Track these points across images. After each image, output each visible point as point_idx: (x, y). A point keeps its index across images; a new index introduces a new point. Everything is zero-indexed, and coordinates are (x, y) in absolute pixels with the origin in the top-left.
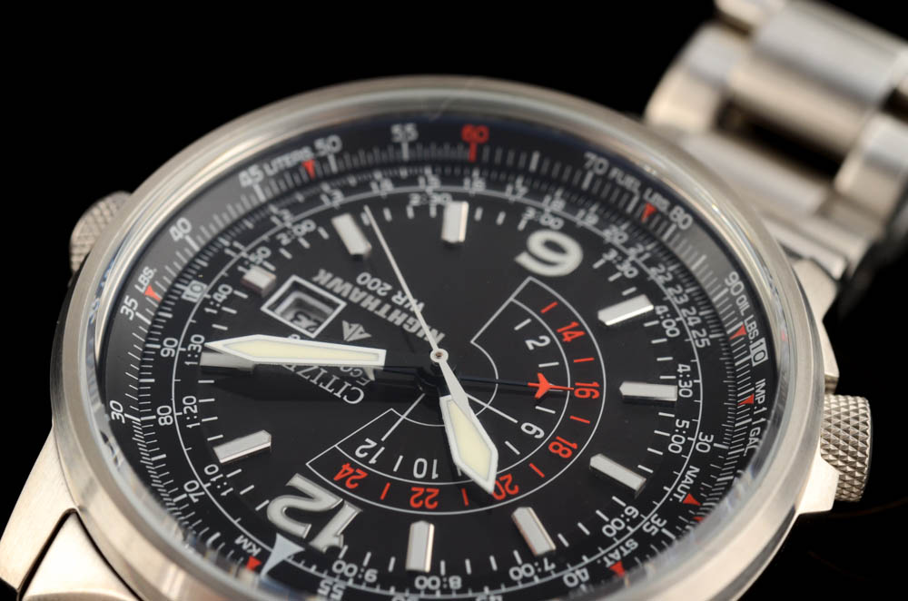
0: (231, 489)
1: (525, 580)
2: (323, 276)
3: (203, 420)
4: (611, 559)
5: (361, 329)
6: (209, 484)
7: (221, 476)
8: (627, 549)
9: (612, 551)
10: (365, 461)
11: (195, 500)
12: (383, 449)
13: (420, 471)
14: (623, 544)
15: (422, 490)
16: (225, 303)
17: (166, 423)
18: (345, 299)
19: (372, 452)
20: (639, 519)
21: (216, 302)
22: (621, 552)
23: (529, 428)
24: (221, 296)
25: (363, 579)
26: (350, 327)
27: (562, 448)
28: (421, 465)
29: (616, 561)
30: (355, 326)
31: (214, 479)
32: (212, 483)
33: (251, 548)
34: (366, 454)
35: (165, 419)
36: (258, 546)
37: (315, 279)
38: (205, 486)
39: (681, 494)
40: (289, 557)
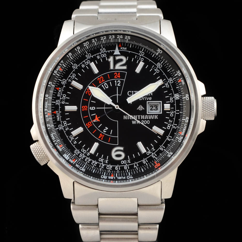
0: (135, 58)
1: (72, 75)
2: (156, 117)
3: (152, 69)
4: (60, 90)
5: (140, 110)
6: (140, 56)
7: (139, 59)
8: (59, 94)
9: (61, 91)
10: (117, 81)
11: (140, 51)
12: (116, 85)
13: (106, 85)
14: (60, 94)
15: (103, 81)
16: (169, 98)
17: (158, 64)
18: (148, 115)
19: (117, 83)
20: (61, 102)
21: (171, 97)
22: (59, 92)
23: (93, 108)
24: (171, 99)
25: (99, 55)
26: (142, 109)
27: (85, 108)
28: (107, 87)
29: (59, 90)
30: (142, 110)
31: (140, 58)
32: (140, 57)
33: (123, 48)
34: (118, 82)
35: (159, 65)
36: (122, 50)
37: (157, 115)
38: (140, 55)
39: (57, 112)
40: (115, 51)
